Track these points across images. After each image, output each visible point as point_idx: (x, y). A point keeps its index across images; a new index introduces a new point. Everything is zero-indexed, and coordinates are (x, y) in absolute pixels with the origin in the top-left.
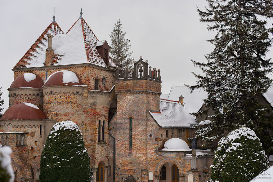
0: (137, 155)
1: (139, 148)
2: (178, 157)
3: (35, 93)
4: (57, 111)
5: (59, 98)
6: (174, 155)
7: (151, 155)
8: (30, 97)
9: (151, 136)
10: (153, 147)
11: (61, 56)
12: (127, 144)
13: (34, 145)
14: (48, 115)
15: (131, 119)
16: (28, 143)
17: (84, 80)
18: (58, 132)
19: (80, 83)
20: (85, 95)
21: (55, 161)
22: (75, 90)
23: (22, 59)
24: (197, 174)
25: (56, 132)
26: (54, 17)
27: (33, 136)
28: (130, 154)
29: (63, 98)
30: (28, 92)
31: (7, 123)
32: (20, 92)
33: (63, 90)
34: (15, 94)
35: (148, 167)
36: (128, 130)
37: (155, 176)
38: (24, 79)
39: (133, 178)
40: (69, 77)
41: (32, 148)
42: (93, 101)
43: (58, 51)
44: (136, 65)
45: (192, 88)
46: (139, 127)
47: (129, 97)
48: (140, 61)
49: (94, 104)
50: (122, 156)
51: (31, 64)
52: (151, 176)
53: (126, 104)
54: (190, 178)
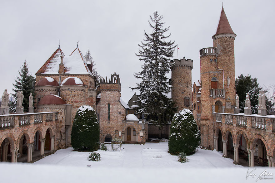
0: (112, 123)
1: (113, 120)
2: (135, 123)
3: (55, 89)
4: (72, 100)
5: (73, 93)
6: (133, 122)
7: (120, 122)
8: (52, 91)
9: (120, 113)
10: (121, 118)
11: (69, 69)
12: (107, 117)
13: (62, 119)
14: (66, 102)
15: (109, 104)
16: (59, 118)
17: (85, 83)
18: (84, 111)
19: (84, 85)
20: (86, 91)
21: (85, 127)
22: (82, 88)
23: (41, 68)
24: (145, 131)
25: (83, 112)
26: (59, 46)
27: (61, 114)
28: (109, 123)
29: (76, 93)
30: (51, 89)
31: (46, 107)
32: (46, 88)
33: (76, 88)
34: (42, 89)
35: (119, 129)
36: (107, 110)
37: (123, 133)
38: (47, 81)
39: (110, 135)
40: (78, 81)
41: (61, 121)
42: (90, 94)
43: (66, 66)
44: (112, 76)
45: (133, 89)
46: (114, 108)
47: (108, 93)
48: (115, 74)
49: (92, 96)
50: (103, 124)
51: (49, 72)
52: (120, 134)
53: (106, 96)
54: (142, 134)
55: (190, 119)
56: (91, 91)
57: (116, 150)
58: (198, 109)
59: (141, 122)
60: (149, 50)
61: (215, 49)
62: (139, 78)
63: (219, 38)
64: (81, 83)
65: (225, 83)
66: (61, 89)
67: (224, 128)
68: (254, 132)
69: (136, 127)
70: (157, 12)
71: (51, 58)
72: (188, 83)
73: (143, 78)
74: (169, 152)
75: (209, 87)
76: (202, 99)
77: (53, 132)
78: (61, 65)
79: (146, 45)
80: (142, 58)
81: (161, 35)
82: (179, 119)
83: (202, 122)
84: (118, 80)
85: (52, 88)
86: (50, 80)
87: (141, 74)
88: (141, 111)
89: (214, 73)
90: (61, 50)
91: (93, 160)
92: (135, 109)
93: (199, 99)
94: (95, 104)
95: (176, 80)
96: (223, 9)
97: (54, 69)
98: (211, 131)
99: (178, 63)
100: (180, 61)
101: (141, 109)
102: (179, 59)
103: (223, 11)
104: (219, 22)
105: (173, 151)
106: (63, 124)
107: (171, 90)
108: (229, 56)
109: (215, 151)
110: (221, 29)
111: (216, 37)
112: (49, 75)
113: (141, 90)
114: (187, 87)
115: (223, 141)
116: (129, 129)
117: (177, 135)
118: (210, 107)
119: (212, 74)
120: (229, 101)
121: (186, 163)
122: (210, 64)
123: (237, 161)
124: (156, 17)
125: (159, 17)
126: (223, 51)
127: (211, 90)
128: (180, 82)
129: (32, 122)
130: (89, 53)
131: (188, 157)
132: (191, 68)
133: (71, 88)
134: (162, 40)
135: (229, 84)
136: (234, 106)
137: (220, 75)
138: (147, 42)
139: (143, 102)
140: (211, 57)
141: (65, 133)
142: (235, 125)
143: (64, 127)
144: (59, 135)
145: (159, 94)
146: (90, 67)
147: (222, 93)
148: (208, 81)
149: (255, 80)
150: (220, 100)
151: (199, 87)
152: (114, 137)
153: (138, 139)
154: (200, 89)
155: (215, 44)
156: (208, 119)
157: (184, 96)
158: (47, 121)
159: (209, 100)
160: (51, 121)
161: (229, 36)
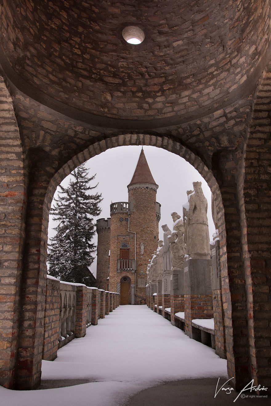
61: (130, 204)
63: (132, 190)
65: (138, 251)
75: (117, 256)
89: (124, 237)
95: (102, 248)
100: (106, 221)
104: (136, 168)
108: (144, 214)
111: (132, 187)
119: (121, 238)
120: (143, 276)
122: (119, 225)
135: (142, 252)
137: (131, 240)
140: (121, 216)
147: (131, 265)
148: (116, 248)
150: (128, 275)
161: (145, 186)
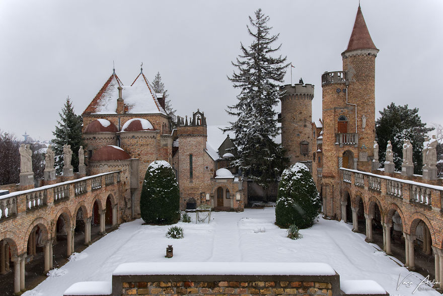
0: (196, 182)
1: (198, 178)
2: (229, 182)
3: (112, 136)
4: (139, 152)
5: (140, 142)
6: (225, 181)
7: (207, 181)
8: (108, 140)
9: (207, 168)
10: (209, 175)
11: (132, 106)
12: (189, 174)
13: (125, 180)
14: (130, 155)
15: (191, 156)
16: (121, 179)
17: (157, 127)
19: (154, 129)
20: (158, 138)
22: (152, 135)
23: (89, 106)
24: (243, 193)
26: (114, 70)
27: (124, 173)
28: (191, 182)
29: (143, 141)
30: (107, 136)
31: (103, 164)
32: (100, 136)
33: (144, 135)
34: (94, 138)
35: (206, 190)
36: (189, 164)
37: (211, 197)
38: (101, 124)
39: (194, 199)
40: (146, 124)
41: (125, 183)
42: (165, 143)
43: (127, 101)
44: (194, 115)
45: (225, 131)
46: (198, 162)
47: (189, 139)
48: (198, 112)
49: (166, 145)
50: (184, 184)
51: (102, 111)
52: (208, 197)
53: (186, 144)
54: (238, 197)
55: (305, 178)
56: (166, 138)
57: (203, 221)
58: (319, 162)
59: (237, 180)
60: (248, 71)
61: (345, 74)
62: (234, 114)
63: (351, 57)
64: (151, 127)
66: (122, 136)
67: (354, 191)
68: (390, 200)
69: (230, 187)
70: (260, 10)
71: (104, 89)
72: (305, 120)
73: (239, 114)
74: (276, 224)
75: (335, 130)
76: (324, 148)
77: (115, 200)
78: (120, 101)
79: (244, 63)
80: (238, 84)
81: (266, 48)
82: (290, 178)
83: (324, 181)
84: (203, 120)
85: (109, 135)
86: (105, 123)
87: (237, 107)
88: (237, 163)
89: (342, 110)
90: (117, 77)
91: (174, 237)
92: (228, 160)
93: (320, 146)
94: (171, 156)
95: (288, 116)
96: (359, 8)
97: (108, 107)
98: (337, 193)
99: (292, 91)
100: (294, 87)
101: (238, 161)
102: (293, 85)
103: (359, 12)
104: (353, 31)
105: (281, 222)
106: (128, 187)
107: (280, 131)
108: (366, 84)
109: (342, 223)
110: (355, 42)
111: (347, 54)
112: (102, 116)
113: (236, 132)
114: (305, 126)
115: (353, 209)
116: (220, 190)
117: (287, 200)
118: (335, 159)
119: (339, 111)
120: (365, 150)
121: (299, 240)
122: (336, 96)
123: (369, 238)
124: (259, 19)
125: (263, 18)
126: (357, 76)
127: (337, 135)
128: (294, 119)
129: (89, 189)
130: (158, 77)
131: (301, 232)
132: (312, 97)
133: (136, 135)
134: (268, 56)
135: (364, 126)
136: (371, 157)
137: (350, 113)
138: (246, 60)
139: (239, 148)
140: (338, 87)
141: (131, 199)
142: (366, 188)
143: (129, 191)
144: (123, 203)
145: (262, 138)
146: (161, 102)
147: (354, 139)
148: (333, 121)
149: (415, 111)
150: (351, 149)
151: (320, 129)
152: (199, 202)
153: (233, 204)
154: (322, 132)
155: (345, 65)
156: (333, 177)
157: (300, 140)
158: (107, 185)
159: (334, 149)
160: (112, 184)
161: (367, 52)
